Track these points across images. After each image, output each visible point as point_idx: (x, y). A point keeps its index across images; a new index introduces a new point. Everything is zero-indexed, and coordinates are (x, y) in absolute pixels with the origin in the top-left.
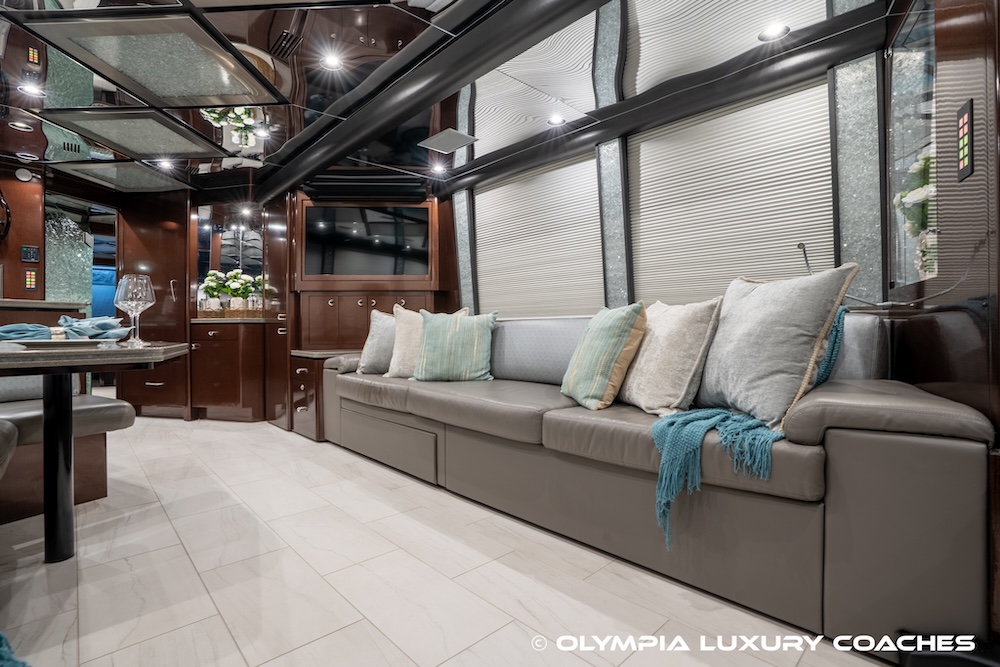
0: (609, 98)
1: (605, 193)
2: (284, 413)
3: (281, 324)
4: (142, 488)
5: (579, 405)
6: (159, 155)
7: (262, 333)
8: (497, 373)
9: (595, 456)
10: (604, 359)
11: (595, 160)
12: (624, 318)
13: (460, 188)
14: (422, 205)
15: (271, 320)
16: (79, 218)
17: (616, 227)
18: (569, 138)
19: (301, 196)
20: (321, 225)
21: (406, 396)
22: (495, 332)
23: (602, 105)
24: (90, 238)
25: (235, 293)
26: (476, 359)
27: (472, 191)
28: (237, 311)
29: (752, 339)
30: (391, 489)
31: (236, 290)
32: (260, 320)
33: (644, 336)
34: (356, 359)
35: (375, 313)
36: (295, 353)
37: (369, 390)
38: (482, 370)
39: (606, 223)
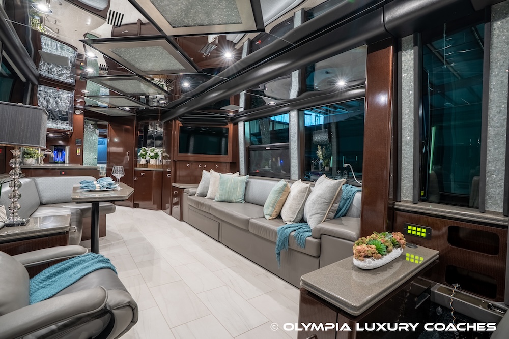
2: (169, 207)
3: (170, 173)
4: (117, 234)
5: (264, 217)
7: (162, 175)
8: (246, 200)
13: (241, 121)
14: (226, 126)
15: (165, 170)
16: (93, 123)
19: (178, 122)
21: (210, 207)
24: (97, 131)
25: (152, 157)
26: (239, 194)
27: (244, 123)
28: (152, 165)
30: (202, 241)
32: (162, 170)
34: (195, 190)
35: (204, 171)
36: (174, 184)
37: (198, 203)
38: (241, 198)
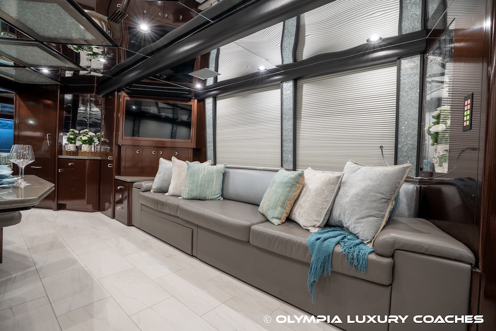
0: (289, 60)
1: (284, 107)
2: (110, 207)
3: (111, 162)
6: (41, 66)
7: (99, 165)
8: (225, 196)
9: (277, 252)
10: (282, 198)
11: (280, 90)
12: (294, 178)
13: (209, 96)
15: (105, 158)
17: (289, 125)
18: (268, 77)
19: (123, 94)
20: (134, 107)
21: (177, 208)
22: (224, 174)
23: (285, 63)
25: (84, 142)
26: (214, 189)
27: (215, 99)
28: (85, 152)
29: (359, 197)
30: (167, 257)
31: (85, 140)
32: (99, 158)
33: (303, 187)
34: (151, 184)
35: (162, 160)
36: (117, 177)
37: (157, 202)
38: (217, 194)
39: (284, 122)
